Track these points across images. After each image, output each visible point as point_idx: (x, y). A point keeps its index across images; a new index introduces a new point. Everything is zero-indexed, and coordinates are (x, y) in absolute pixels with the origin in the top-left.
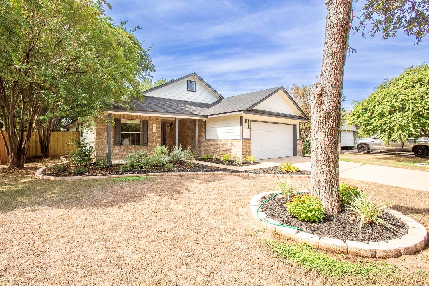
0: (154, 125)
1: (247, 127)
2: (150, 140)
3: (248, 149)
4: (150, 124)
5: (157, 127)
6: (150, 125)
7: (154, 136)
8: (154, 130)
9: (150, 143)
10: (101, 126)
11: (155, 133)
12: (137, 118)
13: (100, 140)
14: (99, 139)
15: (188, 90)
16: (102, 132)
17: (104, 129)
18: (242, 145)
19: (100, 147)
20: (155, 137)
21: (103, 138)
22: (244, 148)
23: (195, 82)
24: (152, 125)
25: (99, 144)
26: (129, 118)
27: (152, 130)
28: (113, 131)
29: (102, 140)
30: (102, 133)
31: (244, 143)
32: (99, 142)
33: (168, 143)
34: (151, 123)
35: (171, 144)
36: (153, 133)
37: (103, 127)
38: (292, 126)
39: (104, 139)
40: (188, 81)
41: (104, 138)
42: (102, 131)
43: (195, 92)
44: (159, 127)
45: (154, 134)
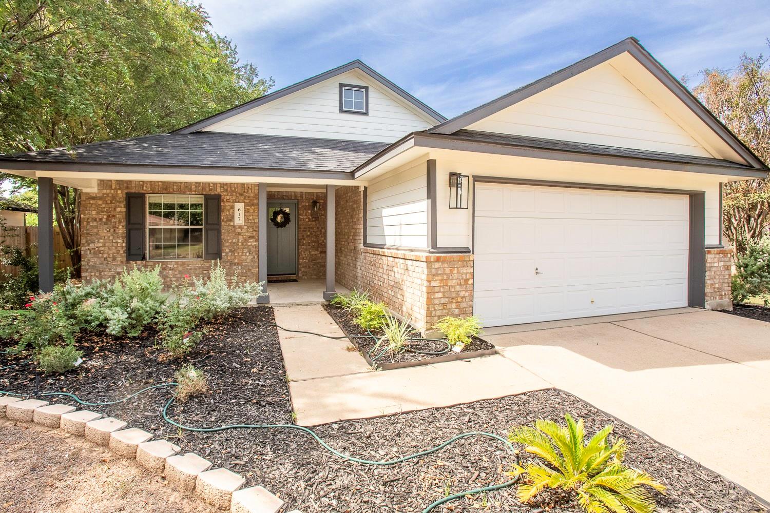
0: (239, 207)
1: (453, 205)
2: (227, 244)
3: (458, 288)
4: (227, 204)
5: (246, 211)
6: (225, 206)
7: (239, 234)
8: (239, 220)
9: (227, 253)
10: (94, 212)
11: (240, 227)
12: (190, 190)
13: (92, 246)
14: (89, 245)
15: (341, 111)
16: (96, 227)
17: (101, 219)
18: (426, 271)
19: (91, 263)
20: (241, 237)
21: (98, 242)
22: (433, 284)
23: (367, 88)
24: (233, 207)
25: (89, 256)
26: (166, 189)
27: (232, 219)
28: (124, 224)
29: (97, 245)
30: (95, 230)
31: (437, 265)
32: (88, 252)
33: (306, 250)
34: (228, 201)
35: (313, 253)
36: (234, 226)
37: (98, 213)
38: (685, 201)
39: (100, 245)
40: (341, 85)
41: (101, 241)
42: (95, 224)
43: (366, 114)
44: (251, 211)
45: (239, 230)
